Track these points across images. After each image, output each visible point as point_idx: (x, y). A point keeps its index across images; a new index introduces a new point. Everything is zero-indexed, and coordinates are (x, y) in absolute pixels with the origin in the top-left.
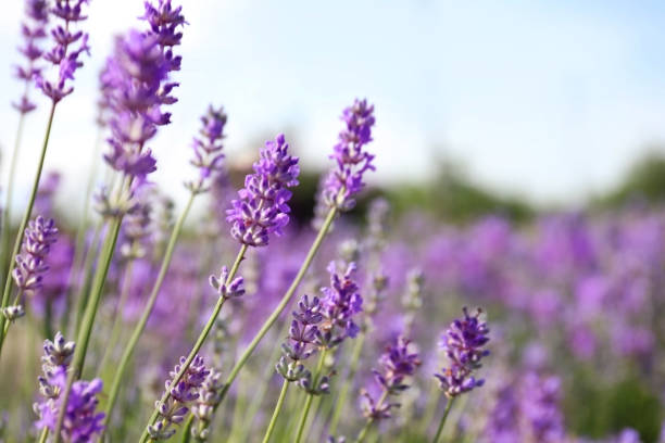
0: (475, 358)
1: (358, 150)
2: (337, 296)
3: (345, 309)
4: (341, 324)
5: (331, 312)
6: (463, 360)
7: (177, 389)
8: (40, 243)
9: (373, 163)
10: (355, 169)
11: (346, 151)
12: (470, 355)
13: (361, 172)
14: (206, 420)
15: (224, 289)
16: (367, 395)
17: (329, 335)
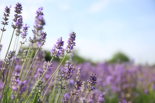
0: (94, 83)
1: (72, 42)
2: (68, 70)
3: (70, 73)
4: (69, 75)
5: (67, 73)
6: (92, 84)
7: (38, 85)
8: (10, 56)
9: (75, 44)
10: (72, 45)
11: (70, 42)
12: (93, 83)
13: (72, 46)
14: (40, 93)
15: (49, 65)
16: (72, 90)
17: (66, 78)
